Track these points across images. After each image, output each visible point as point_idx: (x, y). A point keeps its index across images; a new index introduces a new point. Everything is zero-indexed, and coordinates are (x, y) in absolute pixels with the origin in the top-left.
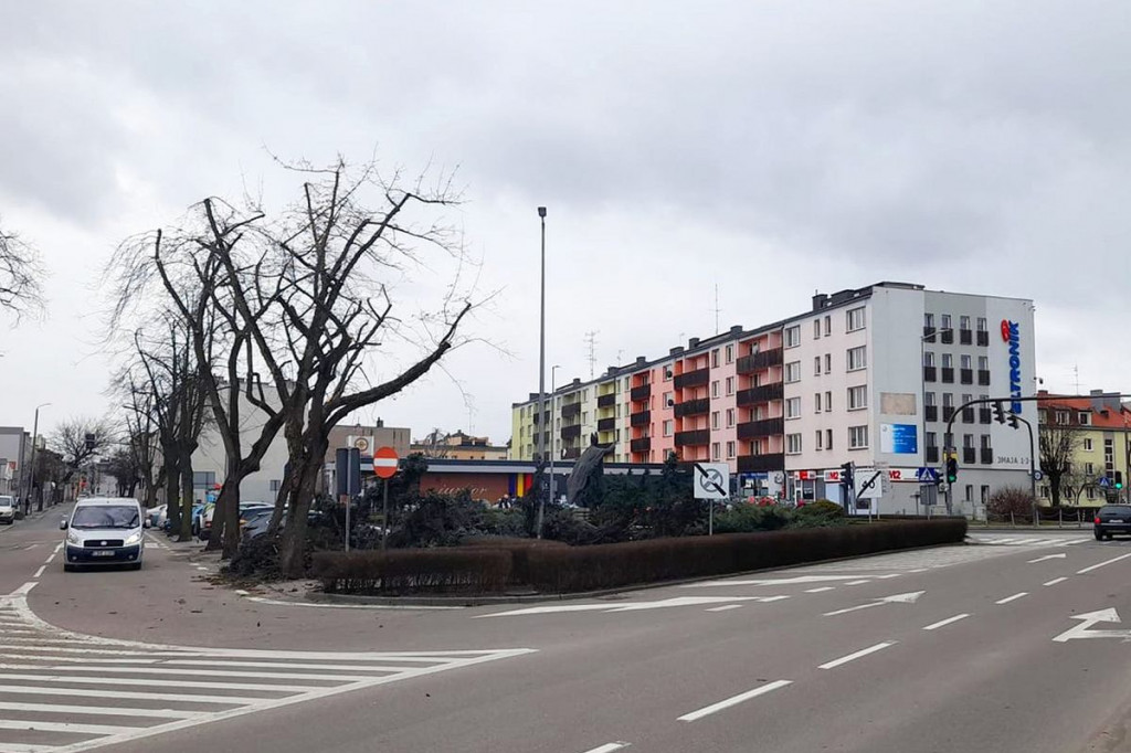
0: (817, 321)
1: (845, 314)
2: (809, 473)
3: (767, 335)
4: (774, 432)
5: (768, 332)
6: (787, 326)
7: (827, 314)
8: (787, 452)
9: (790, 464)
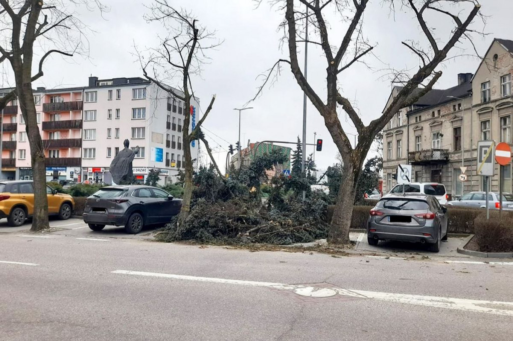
0: (110, 91)
1: (132, 90)
2: (102, 169)
3: (69, 94)
4: (72, 147)
5: (71, 92)
6: (85, 91)
7: (118, 88)
8: (83, 157)
9: (84, 163)
